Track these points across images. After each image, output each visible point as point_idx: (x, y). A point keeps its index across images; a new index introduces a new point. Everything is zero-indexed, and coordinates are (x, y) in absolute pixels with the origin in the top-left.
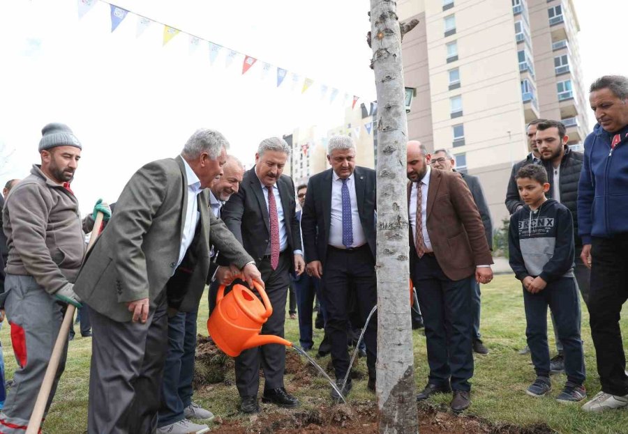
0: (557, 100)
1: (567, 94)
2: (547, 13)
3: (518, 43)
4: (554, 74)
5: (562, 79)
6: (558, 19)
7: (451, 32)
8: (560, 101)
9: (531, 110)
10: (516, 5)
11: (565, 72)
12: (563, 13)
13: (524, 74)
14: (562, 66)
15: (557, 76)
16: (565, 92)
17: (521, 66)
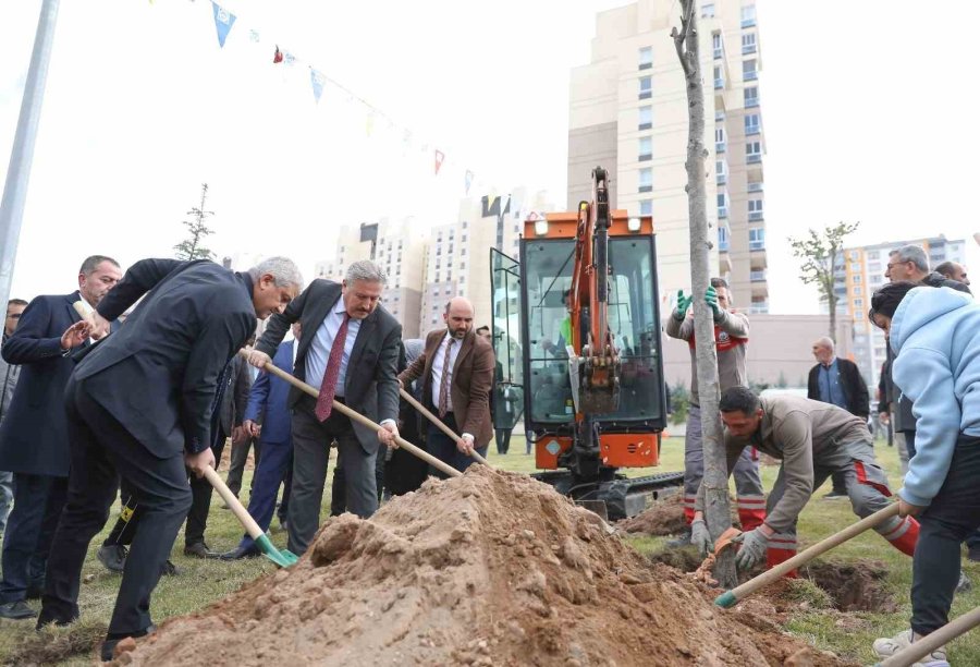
0: (748, 249)
1: (759, 245)
2: (744, 148)
3: (719, 185)
4: (747, 218)
5: (755, 227)
6: (755, 157)
7: (646, 157)
8: (752, 251)
9: (727, 262)
10: (719, 142)
11: (757, 218)
12: (761, 152)
13: (722, 221)
14: (755, 211)
15: (750, 221)
16: (757, 241)
17: (720, 211)
